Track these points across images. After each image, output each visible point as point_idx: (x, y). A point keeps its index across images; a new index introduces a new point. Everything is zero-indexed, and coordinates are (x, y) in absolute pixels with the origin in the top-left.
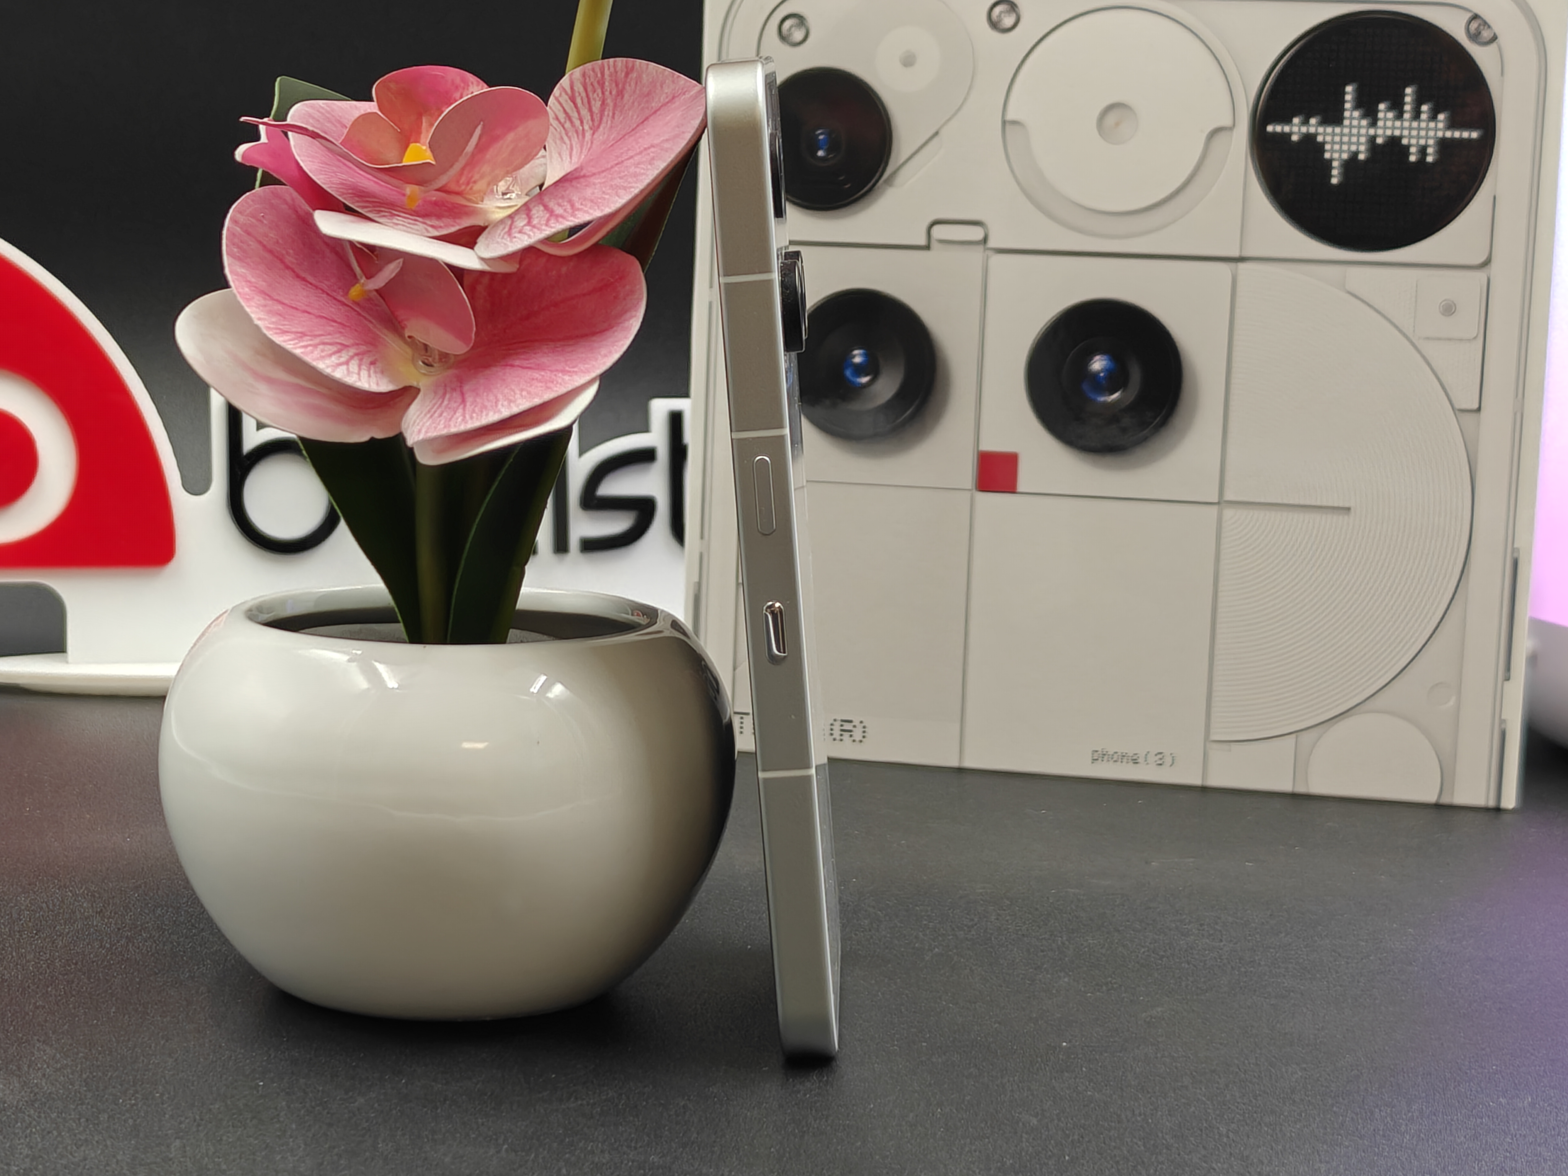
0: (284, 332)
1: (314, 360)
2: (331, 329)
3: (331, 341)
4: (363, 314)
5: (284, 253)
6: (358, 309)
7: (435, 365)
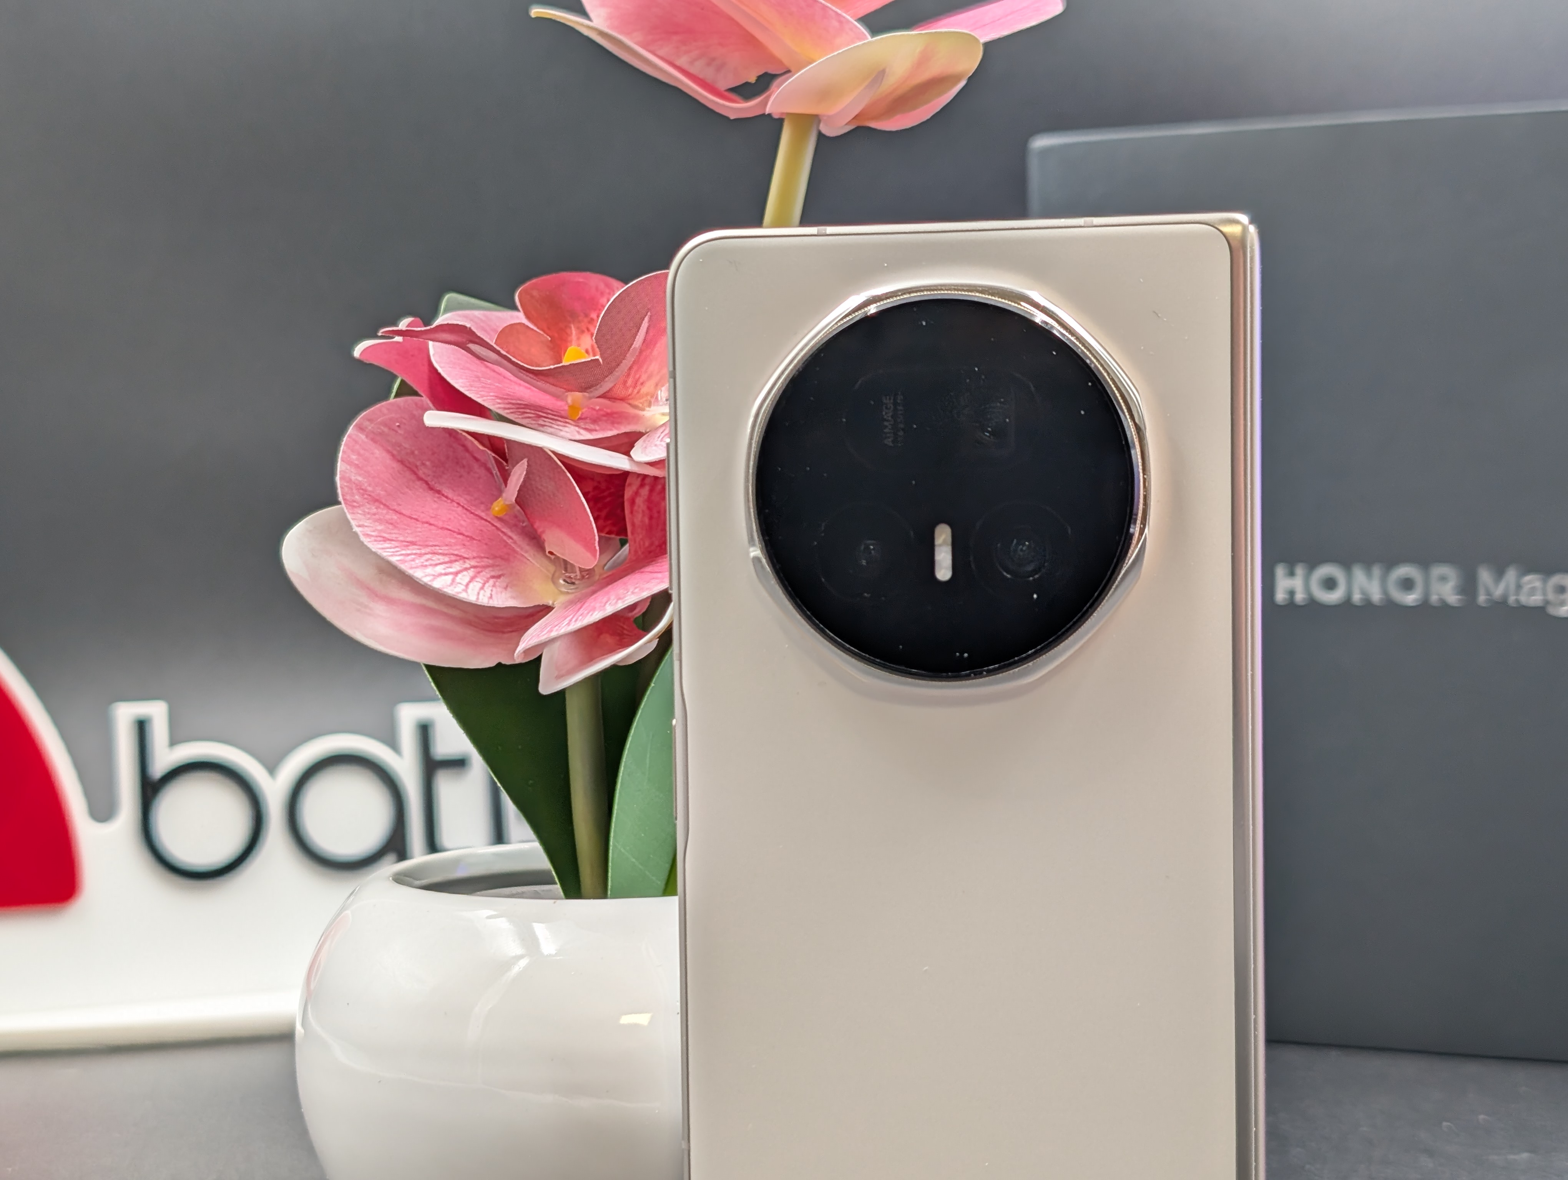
0: (385, 540)
1: (411, 568)
2: (453, 541)
3: (446, 552)
4: (504, 530)
5: (418, 463)
6: (498, 524)
7: (577, 582)
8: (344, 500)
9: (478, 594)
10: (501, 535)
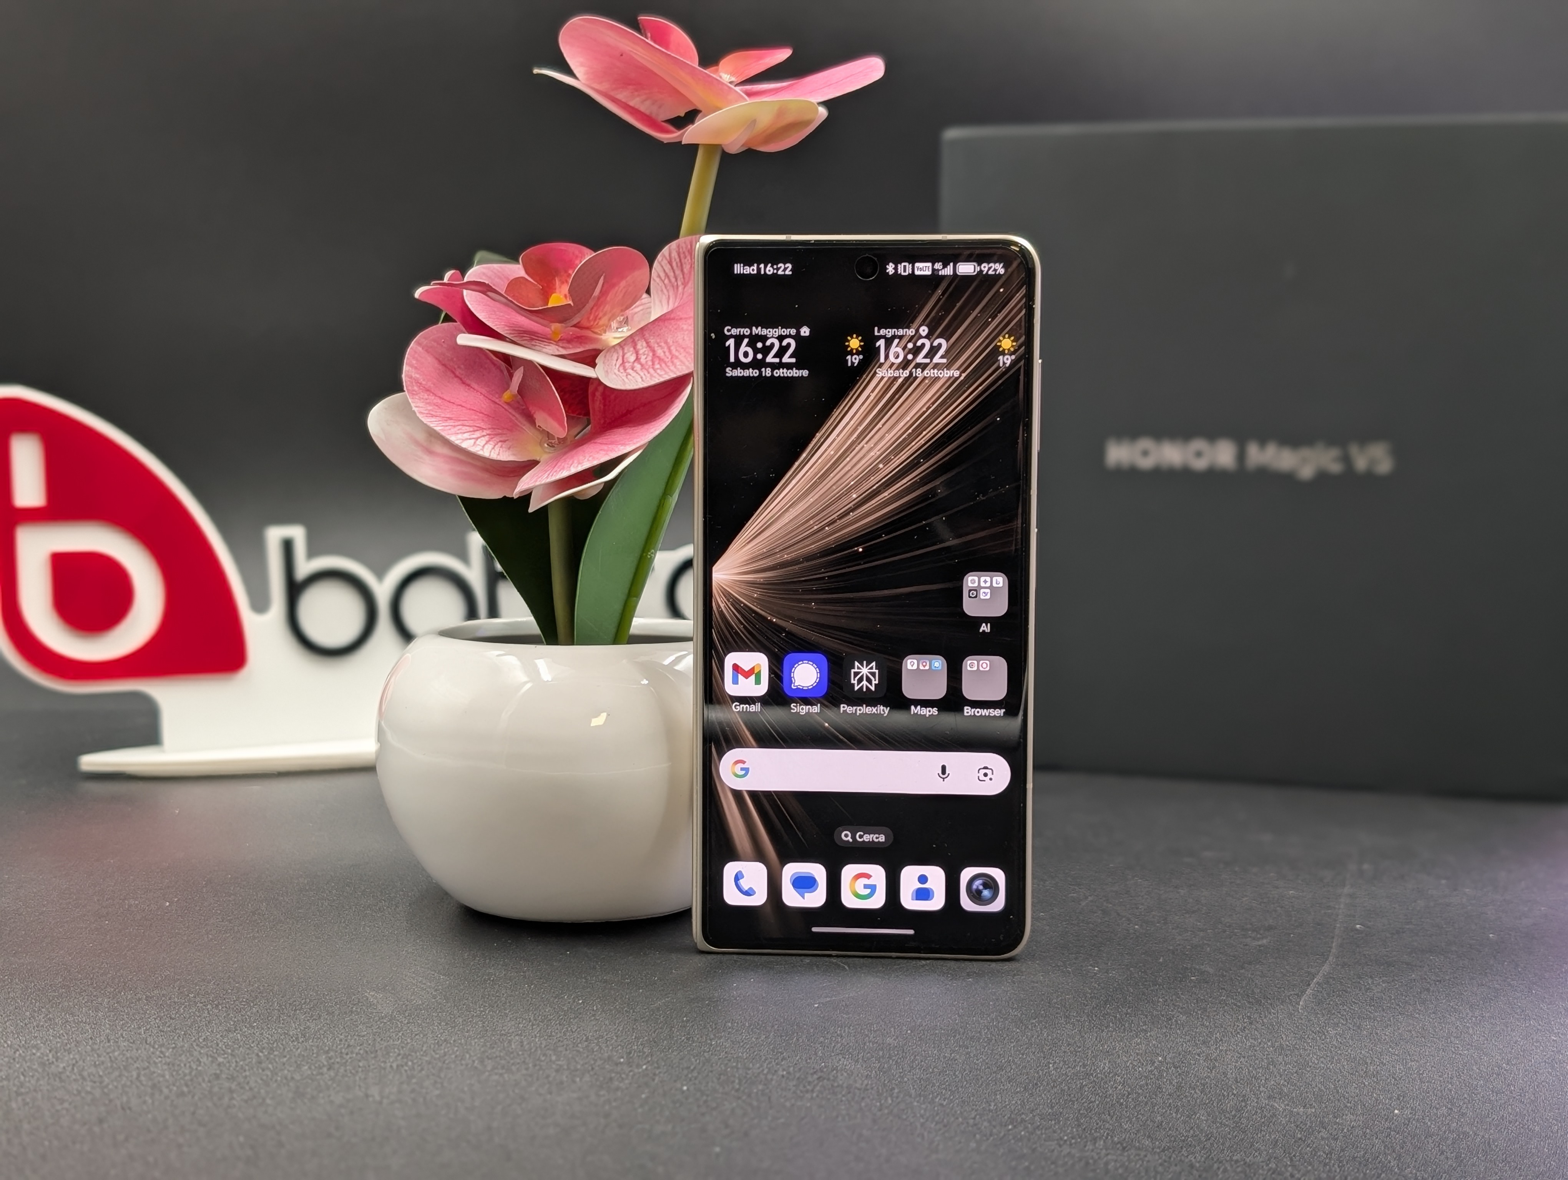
2: (476, 417)
3: (471, 425)
4: (510, 411)
5: (456, 367)
6: (506, 407)
7: (556, 446)
8: (407, 389)
9: (491, 452)
10: (508, 414)
